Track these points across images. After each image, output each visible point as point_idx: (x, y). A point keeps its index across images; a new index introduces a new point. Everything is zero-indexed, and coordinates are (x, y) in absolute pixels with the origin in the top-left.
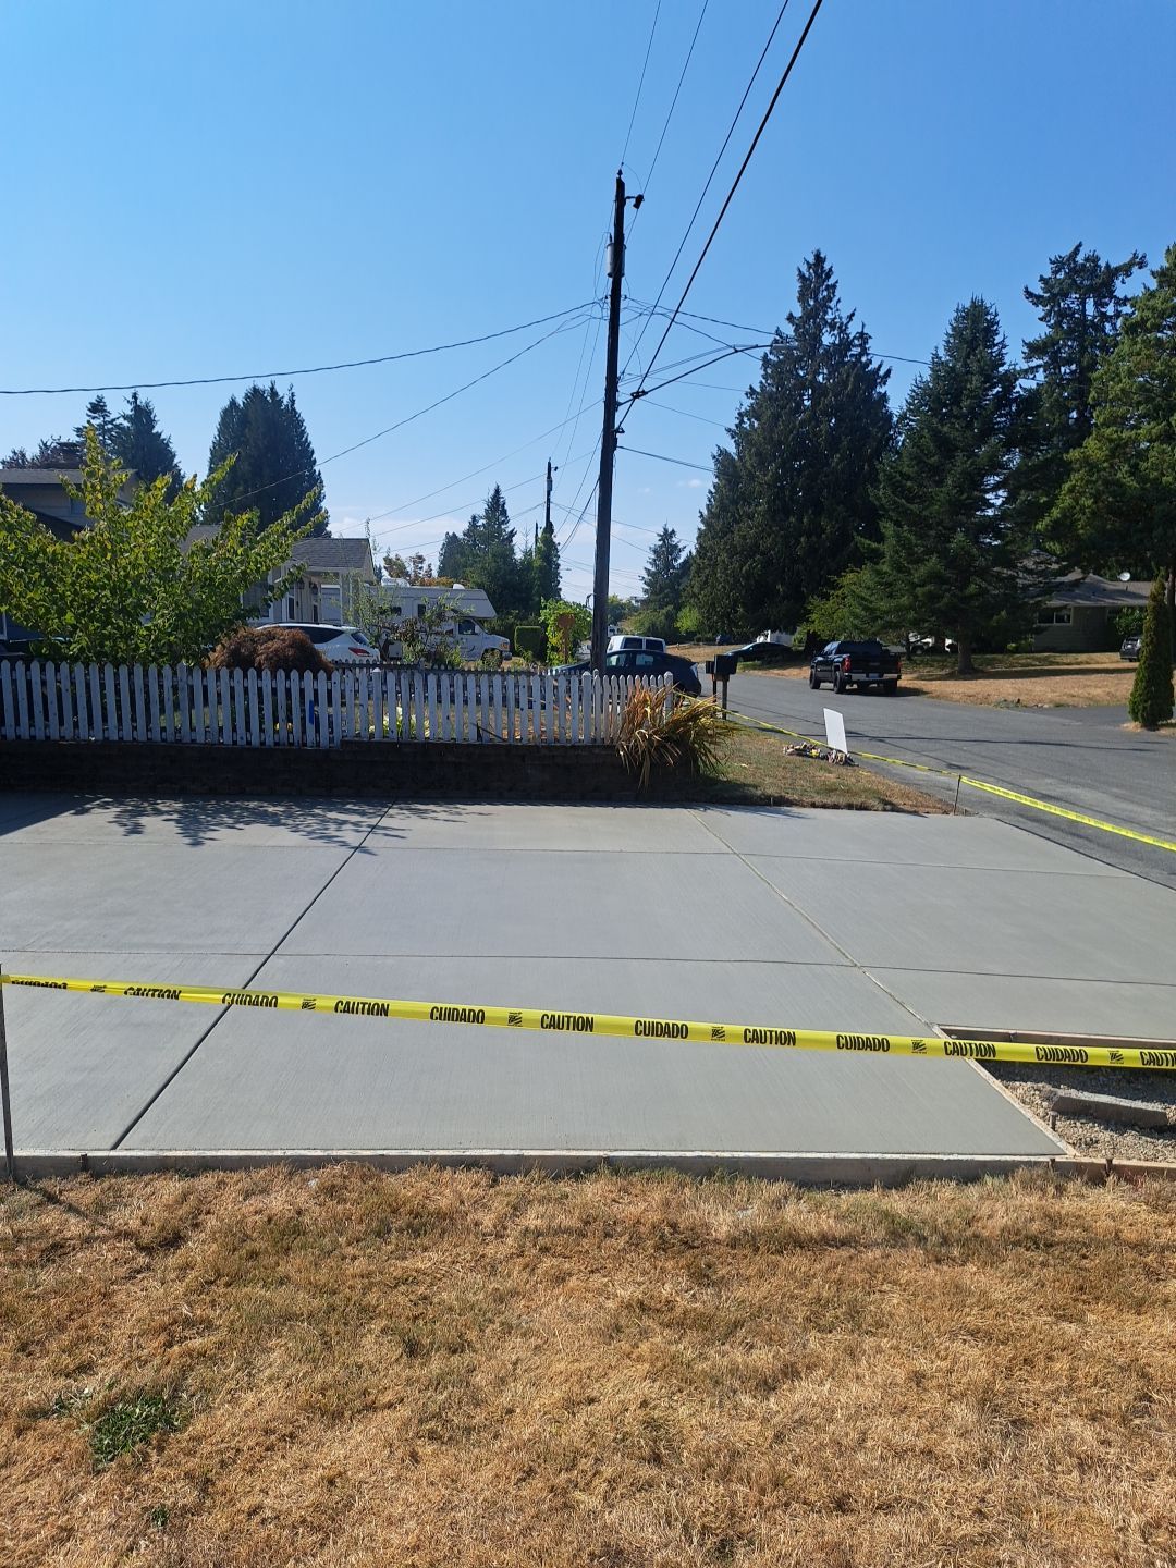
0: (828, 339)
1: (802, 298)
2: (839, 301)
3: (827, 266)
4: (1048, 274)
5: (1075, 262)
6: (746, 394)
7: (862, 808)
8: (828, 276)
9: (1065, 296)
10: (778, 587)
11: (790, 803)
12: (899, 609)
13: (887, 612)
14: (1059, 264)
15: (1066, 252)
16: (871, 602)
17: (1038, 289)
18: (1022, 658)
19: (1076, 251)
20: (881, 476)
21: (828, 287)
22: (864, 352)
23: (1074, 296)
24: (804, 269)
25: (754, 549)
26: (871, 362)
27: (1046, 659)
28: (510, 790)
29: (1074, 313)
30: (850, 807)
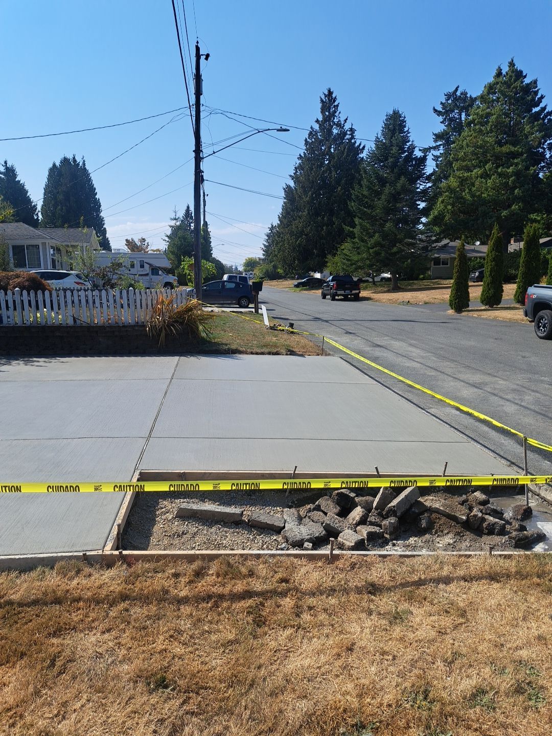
0: (335, 131)
1: (323, 112)
2: (340, 113)
3: (334, 96)
4: (444, 101)
5: (456, 95)
6: (298, 158)
7: (277, 354)
8: (334, 101)
9: (453, 111)
10: (315, 251)
11: (241, 352)
12: (362, 259)
13: (357, 261)
14: (448, 96)
15: (452, 90)
16: (350, 257)
17: (439, 108)
18: (426, 282)
19: (457, 90)
20: (353, 197)
21: (334, 106)
22: (353, 137)
23: (456, 111)
24: (323, 97)
25: (302, 233)
26: (356, 142)
27: (436, 282)
28: (90, 349)
29: (456, 119)
30: (269, 353)
